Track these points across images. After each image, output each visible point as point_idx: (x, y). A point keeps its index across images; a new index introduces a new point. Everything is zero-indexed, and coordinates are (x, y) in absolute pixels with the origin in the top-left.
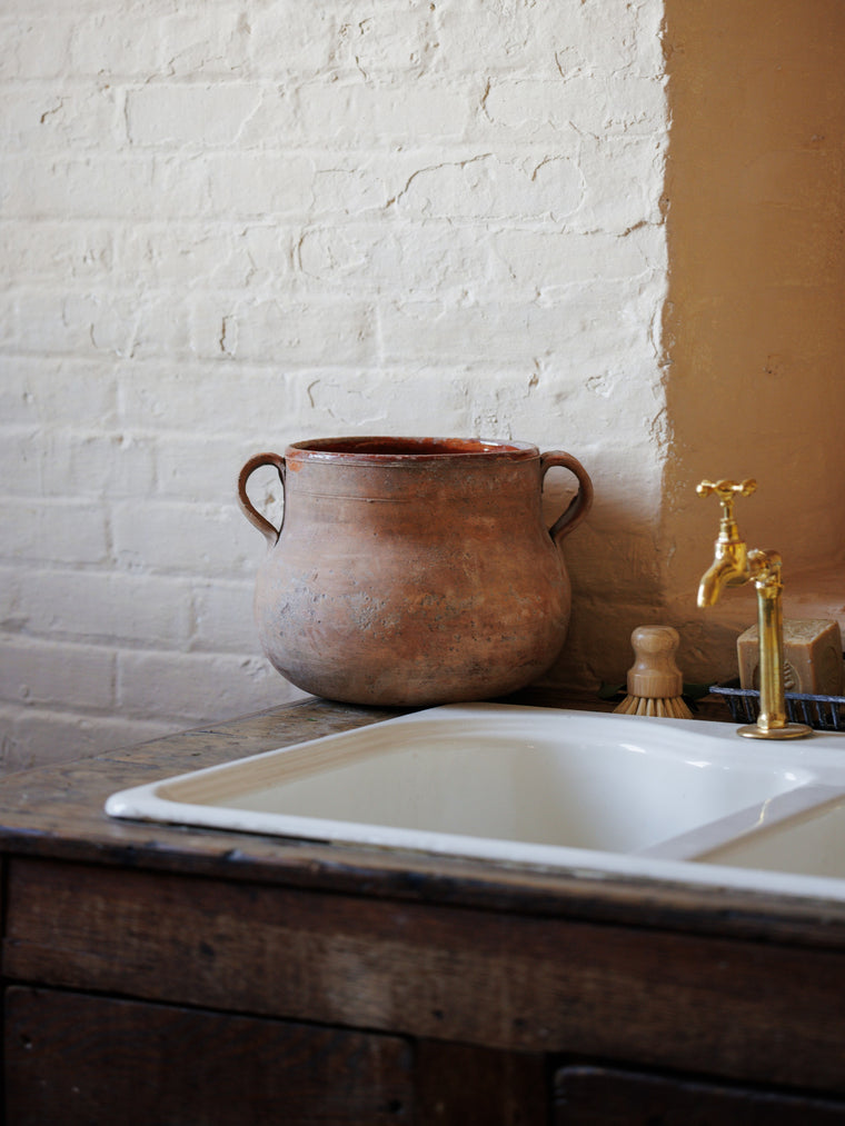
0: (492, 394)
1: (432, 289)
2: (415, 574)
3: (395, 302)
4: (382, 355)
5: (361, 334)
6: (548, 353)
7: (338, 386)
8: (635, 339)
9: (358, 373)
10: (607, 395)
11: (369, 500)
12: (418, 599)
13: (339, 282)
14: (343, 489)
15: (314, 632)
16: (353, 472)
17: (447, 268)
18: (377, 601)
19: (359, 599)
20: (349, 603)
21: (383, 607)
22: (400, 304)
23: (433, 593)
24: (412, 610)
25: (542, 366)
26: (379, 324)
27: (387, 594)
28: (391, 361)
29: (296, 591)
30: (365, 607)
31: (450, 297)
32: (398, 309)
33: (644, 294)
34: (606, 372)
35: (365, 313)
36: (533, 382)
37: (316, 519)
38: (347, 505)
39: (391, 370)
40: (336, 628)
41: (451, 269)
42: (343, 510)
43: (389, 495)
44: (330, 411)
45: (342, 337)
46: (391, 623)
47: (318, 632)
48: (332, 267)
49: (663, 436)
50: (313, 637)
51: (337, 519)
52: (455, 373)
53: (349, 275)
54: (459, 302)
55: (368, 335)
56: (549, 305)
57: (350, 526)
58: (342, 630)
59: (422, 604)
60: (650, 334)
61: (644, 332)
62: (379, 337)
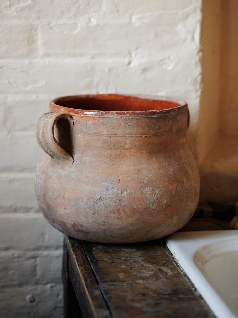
0: (106, 70)
1: (70, 17)
2: (170, 173)
3: (49, 24)
4: (41, 52)
5: (28, 41)
6: (137, 49)
7: (15, 69)
8: (185, 40)
9: (27, 61)
10: (170, 68)
11: (143, 136)
12: (175, 187)
13: (15, 14)
14: (128, 131)
15: (121, 211)
16: (135, 122)
17: (79, 6)
18: (157, 190)
19: (148, 190)
20: (143, 193)
21: (161, 193)
22: (52, 25)
23: (179, 182)
24: (173, 193)
25: (133, 55)
26: (40, 36)
27: (161, 186)
28: (46, 55)
29: (108, 189)
30: (152, 194)
31: (82, 21)
32: (51, 28)
33: (189, 19)
34: (169, 58)
35: (31, 30)
36: (129, 63)
37: (109, 148)
38: (131, 139)
39: (47, 60)
40: (136, 207)
41: (82, 7)
42: (128, 142)
43: (154, 132)
44: (9, 82)
45: (17, 43)
46: (165, 201)
47: (124, 211)
48: (10, 6)
49: (198, 87)
50: (120, 214)
51: (124, 147)
52: (85, 60)
53: (21, 10)
54: (87, 24)
55: (33, 42)
56: (138, 24)
57: (133, 151)
58: (139, 208)
59: (176, 189)
60: (193, 38)
61: (190, 37)
62: (39, 42)
